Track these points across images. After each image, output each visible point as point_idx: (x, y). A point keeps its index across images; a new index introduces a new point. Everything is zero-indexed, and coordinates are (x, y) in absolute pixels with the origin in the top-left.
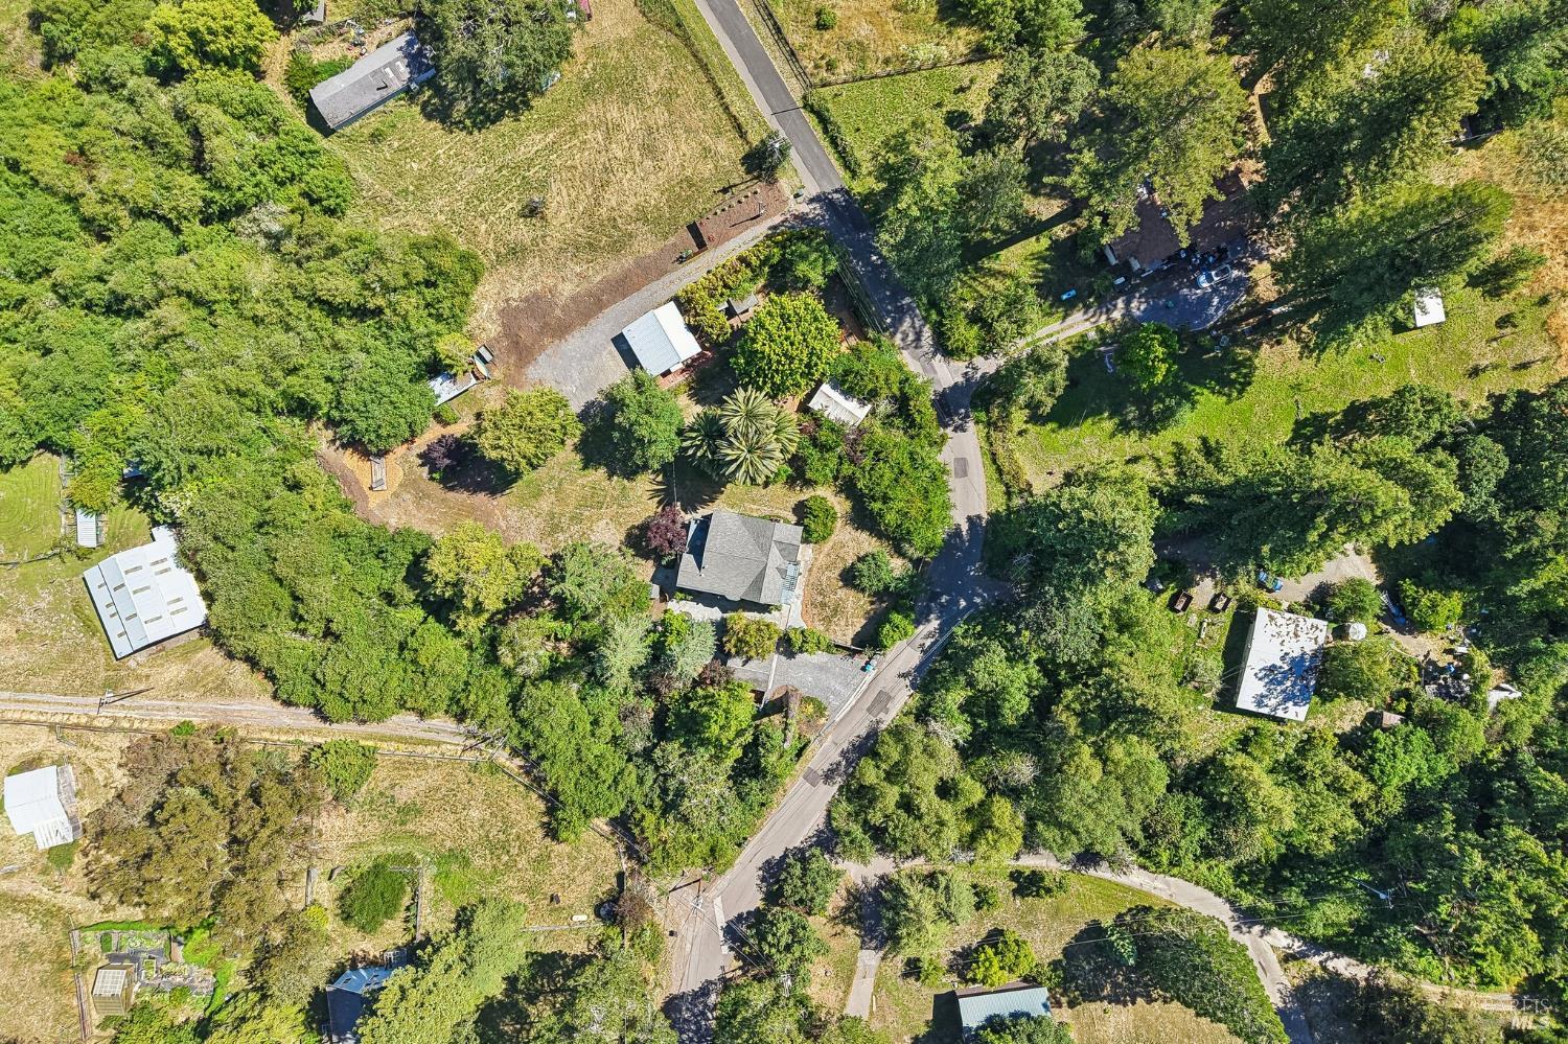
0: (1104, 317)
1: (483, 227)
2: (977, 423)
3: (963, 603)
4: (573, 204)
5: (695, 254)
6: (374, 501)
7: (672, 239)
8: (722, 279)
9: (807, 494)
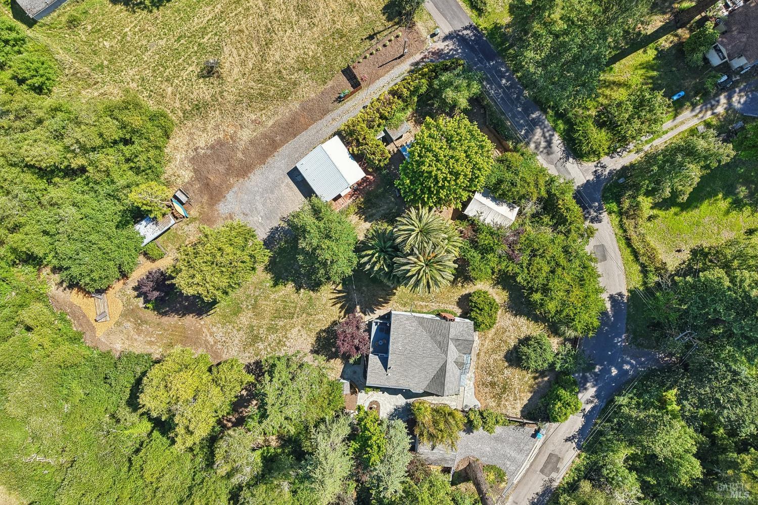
0: (709, 113)
1: (170, 90)
2: (610, 213)
3: (614, 372)
4: (243, 63)
5: (352, 93)
6: (100, 331)
7: (330, 84)
8: (378, 110)
9: (469, 289)
